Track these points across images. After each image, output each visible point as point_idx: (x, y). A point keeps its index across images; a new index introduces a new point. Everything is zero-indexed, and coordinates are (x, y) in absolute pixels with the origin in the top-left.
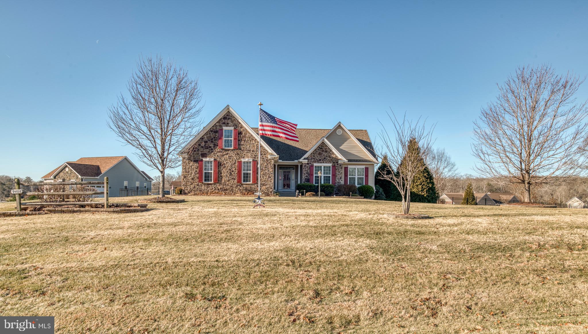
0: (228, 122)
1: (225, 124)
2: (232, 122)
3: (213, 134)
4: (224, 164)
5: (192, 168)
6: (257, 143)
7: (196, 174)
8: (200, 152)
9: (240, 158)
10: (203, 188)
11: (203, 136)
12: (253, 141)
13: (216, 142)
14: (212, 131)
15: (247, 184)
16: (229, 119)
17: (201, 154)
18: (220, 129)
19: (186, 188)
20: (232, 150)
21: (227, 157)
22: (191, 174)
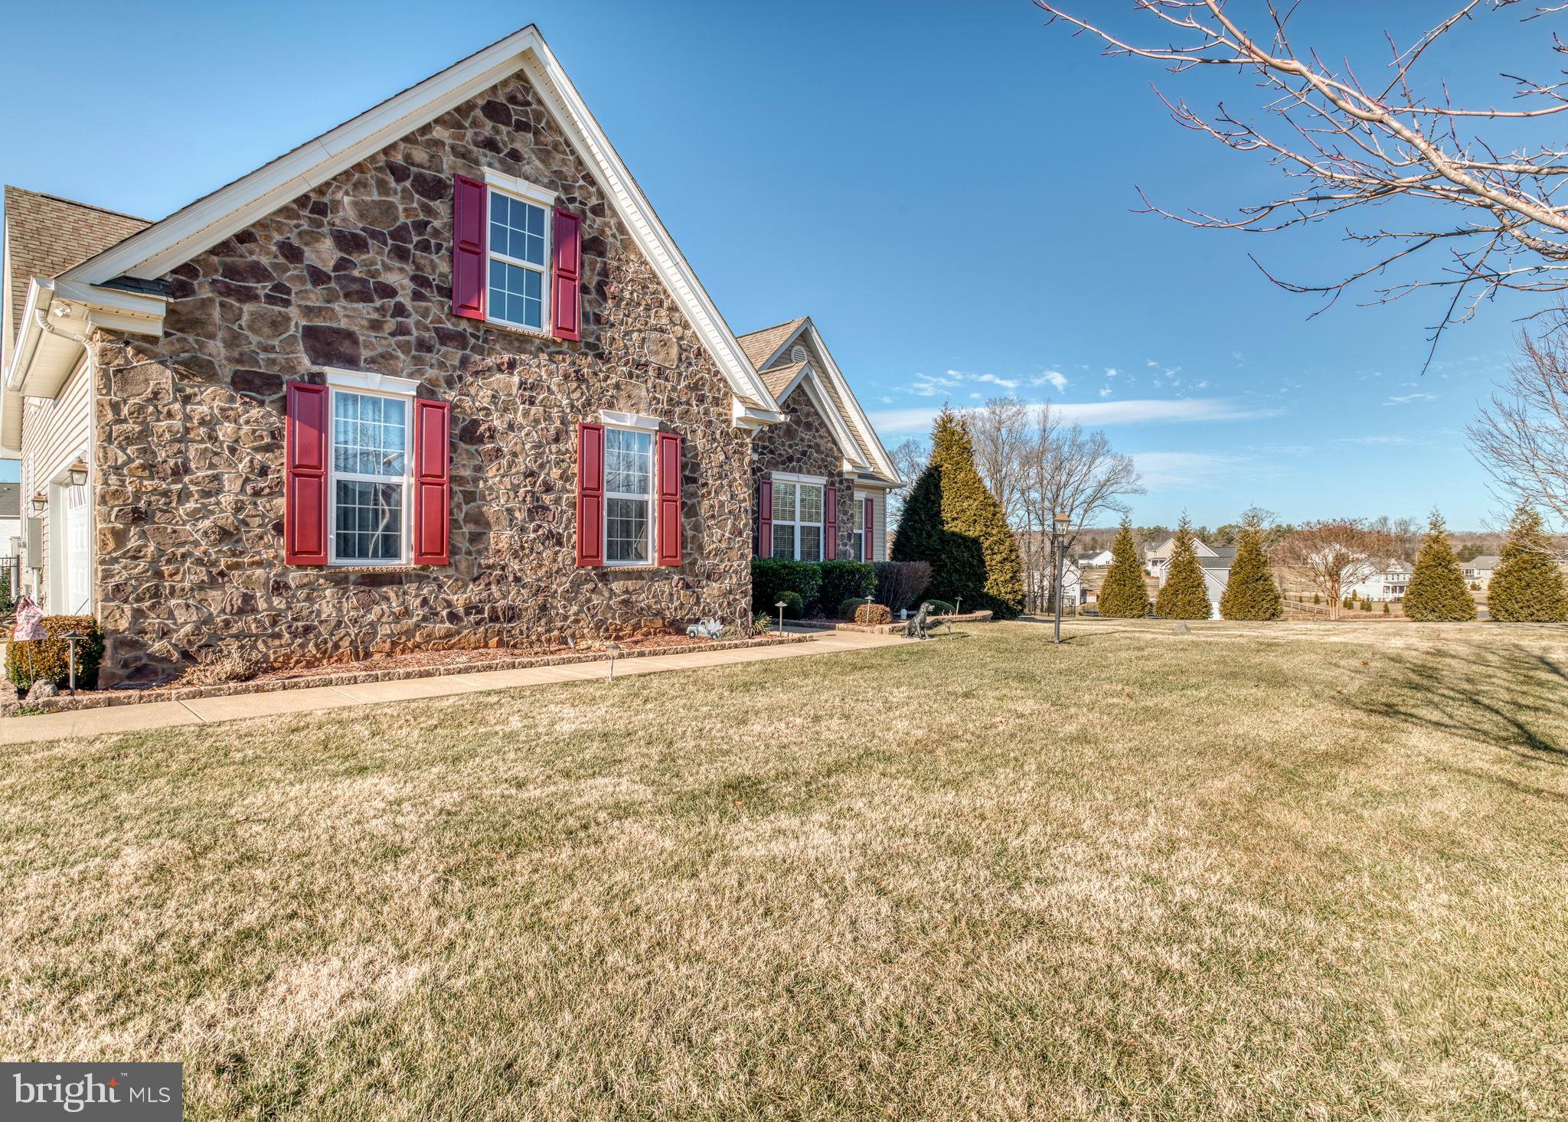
0: (518, 146)
1: (498, 151)
2: (545, 155)
3: (406, 195)
4: (492, 431)
5: (212, 438)
6: (679, 329)
7: (257, 493)
8: (293, 311)
9: (588, 403)
10: (327, 610)
11: (321, 190)
12: (663, 313)
13: (434, 266)
14: (399, 173)
15: (628, 575)
16: (522, 127)
17: (310, 333)
18: (462, 173)
19: (153, 621)
20: (545, 344)
21: (509, 386)
22: (207, 494)
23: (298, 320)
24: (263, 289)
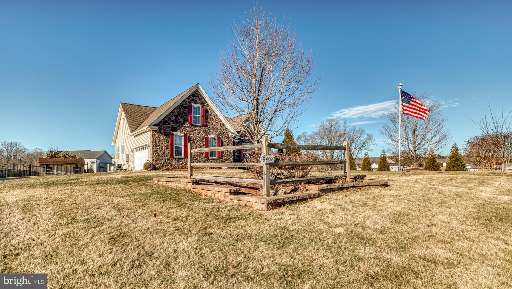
0: (196, 99)
1: (194, 101)
2: (200, 100)
3: (183, 109)
4: (193, 139)
5: (162, 142)
6: (220, 122)
7: (167, 148)
9: (207, 134)
10: (174, 163)
11: (173, 110)
12: (218, 120)
13: (186, 118)
14: (182, 106)
15: (213, 159)
16: (197, 97)
18: (189, 105)
19: (156, 163)
20: (200, 126)
21: (196, 133)
22: (161, 148)
23: (171, 127)
24: (167, 123)
